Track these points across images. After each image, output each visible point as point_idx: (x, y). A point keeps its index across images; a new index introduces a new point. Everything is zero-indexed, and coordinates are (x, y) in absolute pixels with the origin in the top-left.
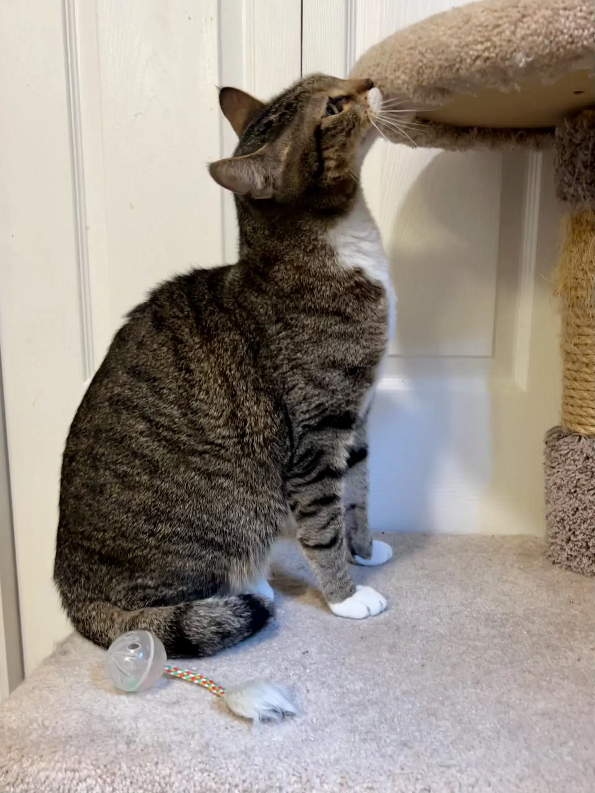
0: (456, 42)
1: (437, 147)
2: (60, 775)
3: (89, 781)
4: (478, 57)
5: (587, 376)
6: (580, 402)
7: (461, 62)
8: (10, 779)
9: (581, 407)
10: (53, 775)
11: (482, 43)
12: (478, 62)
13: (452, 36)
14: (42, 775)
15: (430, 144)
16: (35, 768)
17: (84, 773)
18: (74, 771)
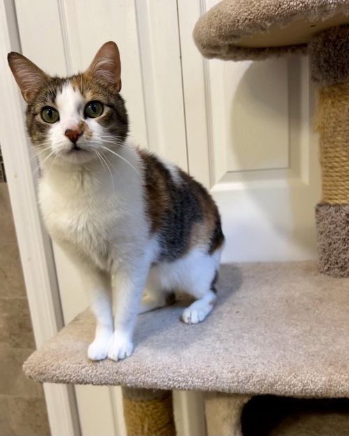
0: (235, 13)
1: (249, 60)
2: (74, 366)
3: (86, 368)
4: (246, 19)
5: (332, 174)
6: (329, 188)
7: (238, 21)
8: (53, 368)
9: (330, 190)
10: (71, 366)
11: (246, 12)
12: (246, 21)
13: (233, 10)
14: (67, 366)
15: (243, 59)
16: (64, 363)
17: (83, 365)
18: (80, 364)
